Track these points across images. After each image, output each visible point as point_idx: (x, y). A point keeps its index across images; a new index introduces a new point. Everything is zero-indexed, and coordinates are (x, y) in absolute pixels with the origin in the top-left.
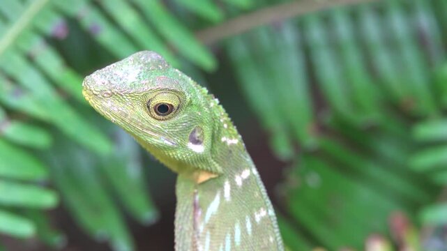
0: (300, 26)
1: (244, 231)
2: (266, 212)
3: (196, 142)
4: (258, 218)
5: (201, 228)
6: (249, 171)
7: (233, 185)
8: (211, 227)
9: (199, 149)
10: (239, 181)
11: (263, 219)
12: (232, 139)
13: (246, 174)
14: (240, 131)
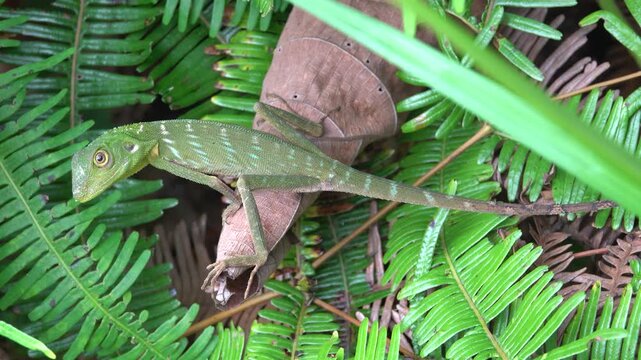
0: (84, 67)
1: (194, 140)
2: (188, 124)
3: (132, 148)
4: (190, 130)
5: (184, 163)
6: (163, 125)
7: (167, 137)
8: (186, 158)
9: (136, 148)
10: (165, 133)
11: (192, 127)
12: (140, 127)
13: (163, 127)
14: (138, 122)
